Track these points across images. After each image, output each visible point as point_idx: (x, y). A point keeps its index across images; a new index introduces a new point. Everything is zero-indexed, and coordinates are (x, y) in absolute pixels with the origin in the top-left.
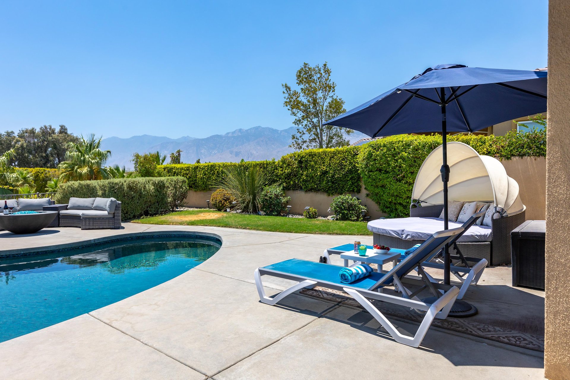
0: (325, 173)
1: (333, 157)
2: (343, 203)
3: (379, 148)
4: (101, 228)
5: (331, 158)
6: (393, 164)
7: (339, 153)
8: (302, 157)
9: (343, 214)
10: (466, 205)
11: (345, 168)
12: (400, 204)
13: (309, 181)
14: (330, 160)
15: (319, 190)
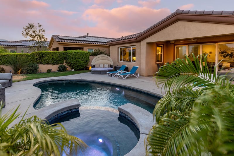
8: (43, 53)
11: (60, 57)
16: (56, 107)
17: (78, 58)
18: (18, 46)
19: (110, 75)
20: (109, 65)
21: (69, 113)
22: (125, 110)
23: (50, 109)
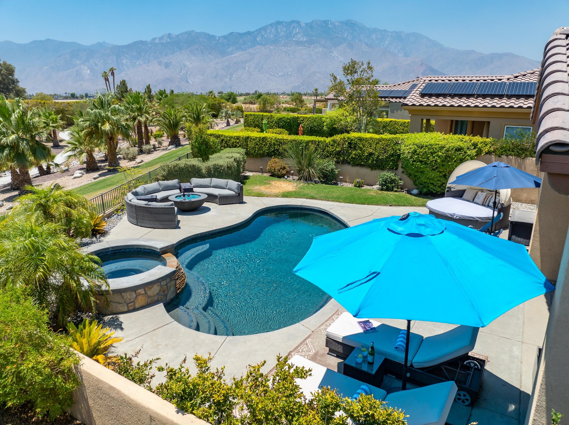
0: (371, 154)
1: (378, 143)
2: (387, 179)
3: (422, 147)
5: (377, 143)
6: (431, 158)
7: (383, 141)
8: (352, 140)
9: (387, 186)
10: (480, 193)
11: (388, 152)
12: (432, 184)
13: (357, 159)
14: (376, 145)
15: (364, 165)
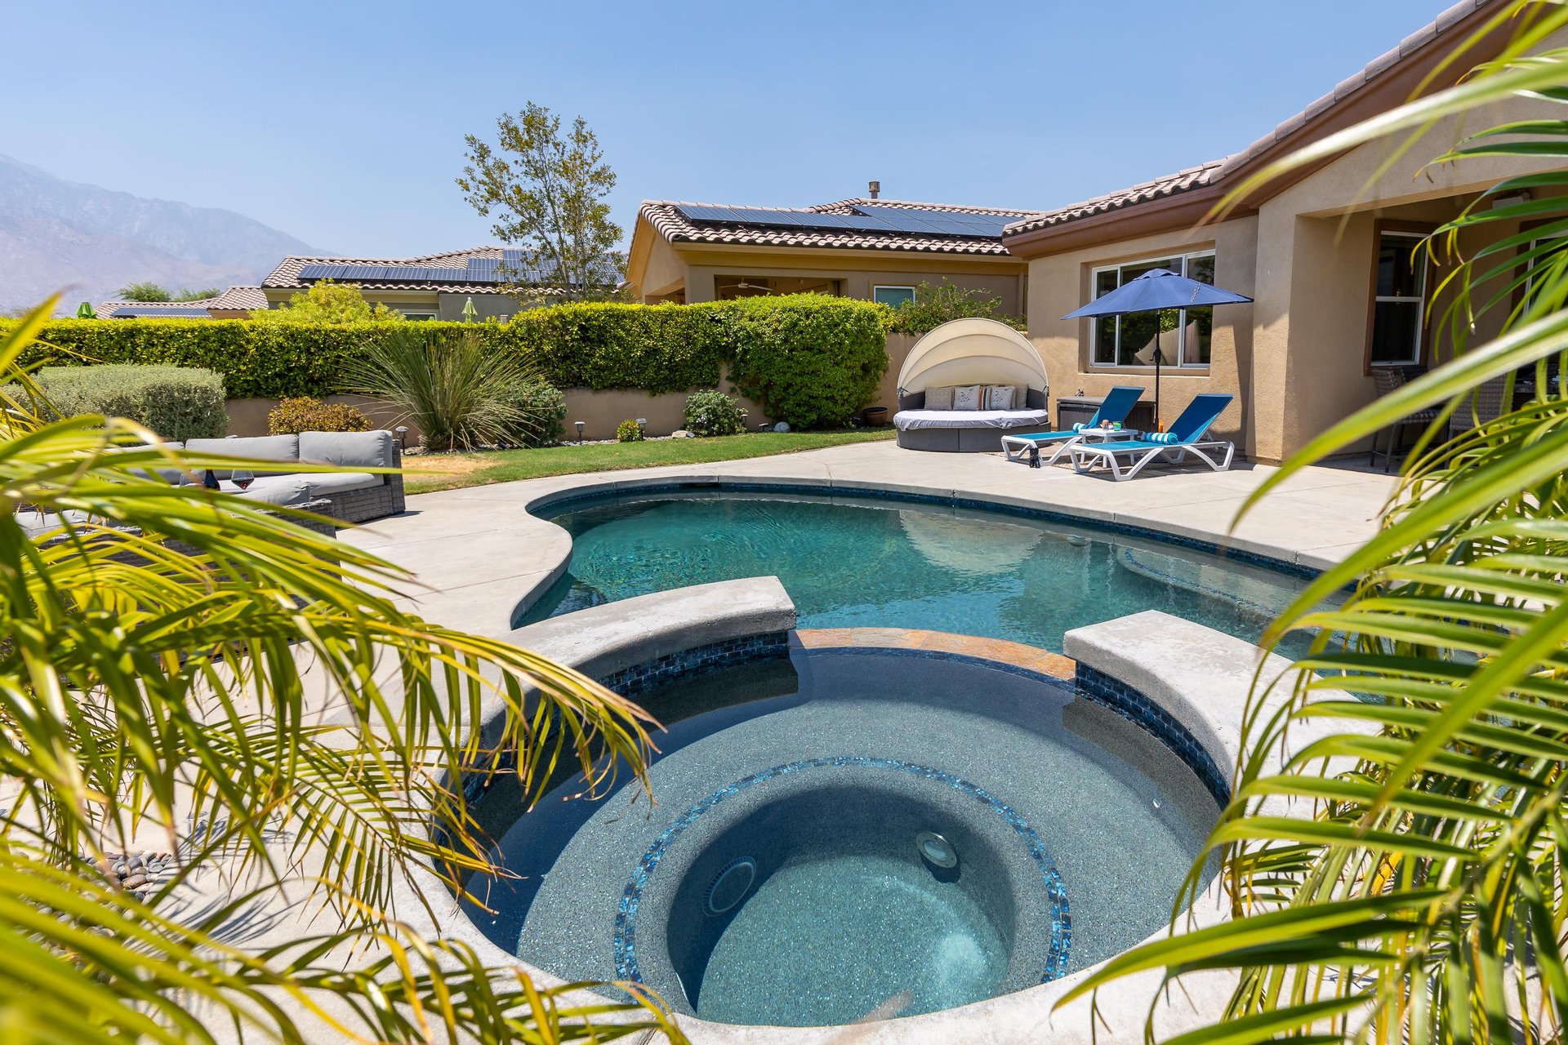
0: (652, 352)
1: (666, 323)
2: (717, 405)
4: (365, 518)
5: (662, 324)
7: (677, 316)
8: (588, 320)
11: (695, 345)
13: (611, 369)
15: (633, 385)
16: (626, 619)
17: (810, 349)
18: (446, 288)
19: (1027, 456)
20: (1016, 393)
21: (716, 664)
22: (1116, 651)
23: (586, 630)
